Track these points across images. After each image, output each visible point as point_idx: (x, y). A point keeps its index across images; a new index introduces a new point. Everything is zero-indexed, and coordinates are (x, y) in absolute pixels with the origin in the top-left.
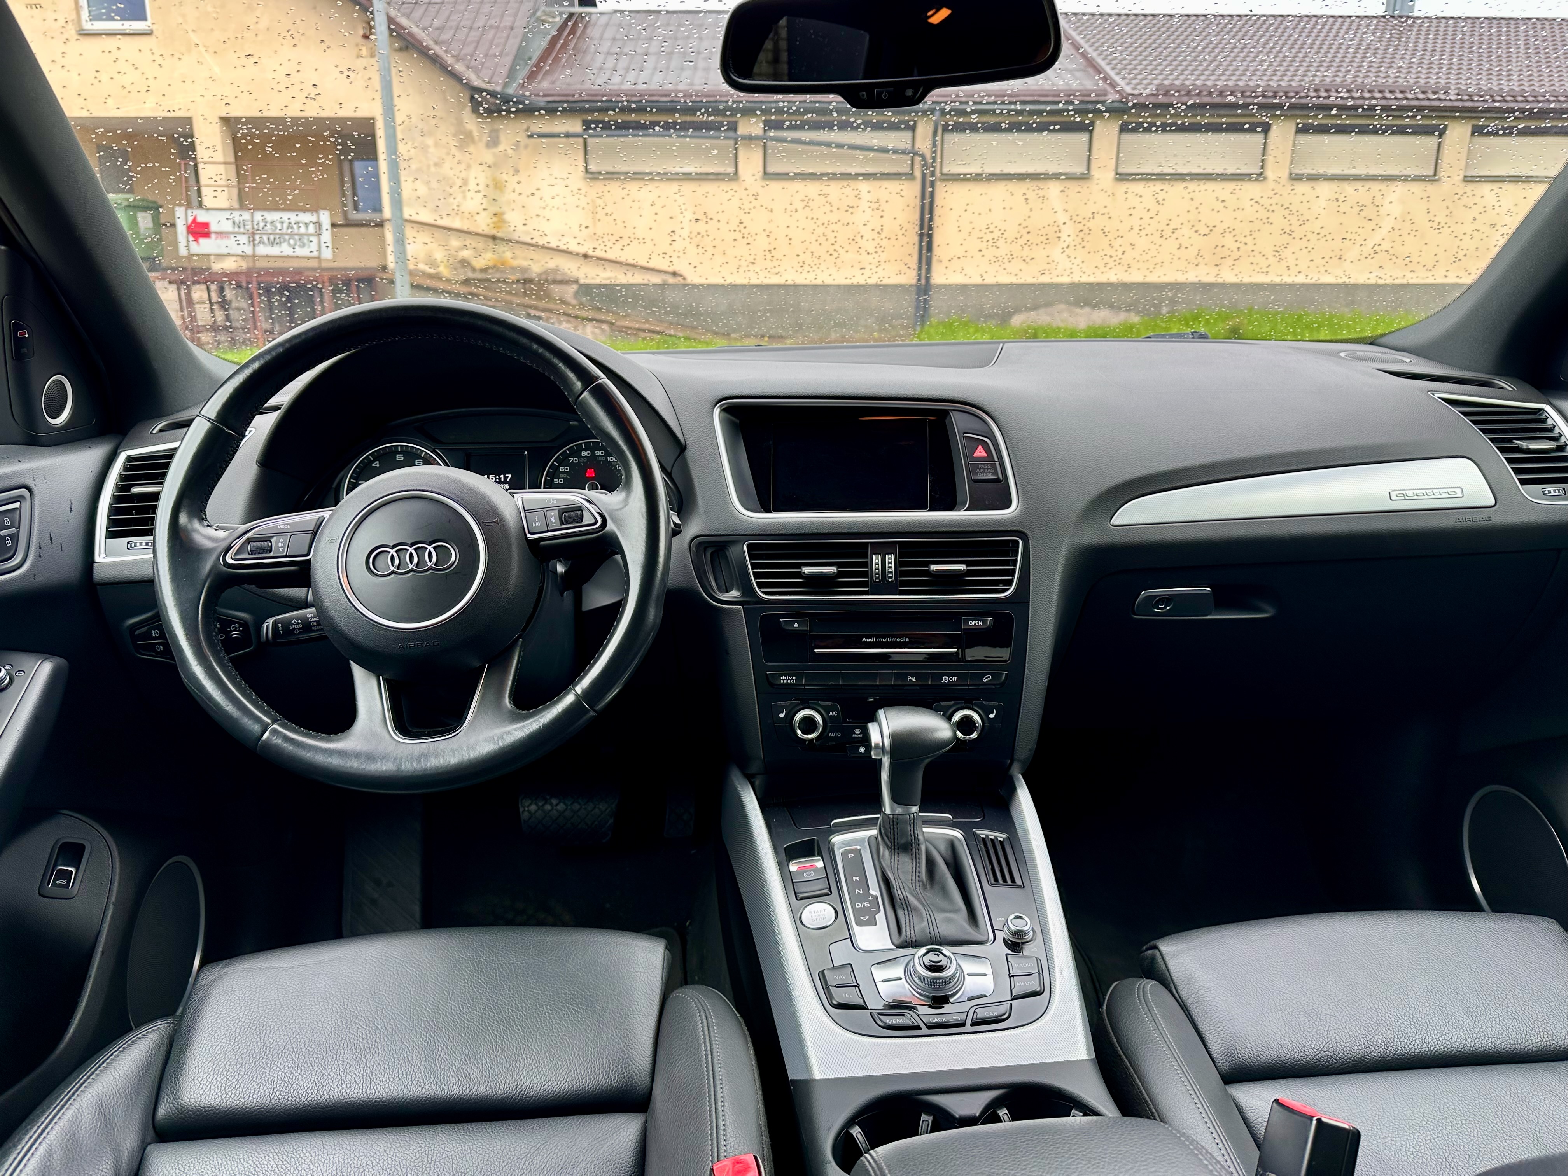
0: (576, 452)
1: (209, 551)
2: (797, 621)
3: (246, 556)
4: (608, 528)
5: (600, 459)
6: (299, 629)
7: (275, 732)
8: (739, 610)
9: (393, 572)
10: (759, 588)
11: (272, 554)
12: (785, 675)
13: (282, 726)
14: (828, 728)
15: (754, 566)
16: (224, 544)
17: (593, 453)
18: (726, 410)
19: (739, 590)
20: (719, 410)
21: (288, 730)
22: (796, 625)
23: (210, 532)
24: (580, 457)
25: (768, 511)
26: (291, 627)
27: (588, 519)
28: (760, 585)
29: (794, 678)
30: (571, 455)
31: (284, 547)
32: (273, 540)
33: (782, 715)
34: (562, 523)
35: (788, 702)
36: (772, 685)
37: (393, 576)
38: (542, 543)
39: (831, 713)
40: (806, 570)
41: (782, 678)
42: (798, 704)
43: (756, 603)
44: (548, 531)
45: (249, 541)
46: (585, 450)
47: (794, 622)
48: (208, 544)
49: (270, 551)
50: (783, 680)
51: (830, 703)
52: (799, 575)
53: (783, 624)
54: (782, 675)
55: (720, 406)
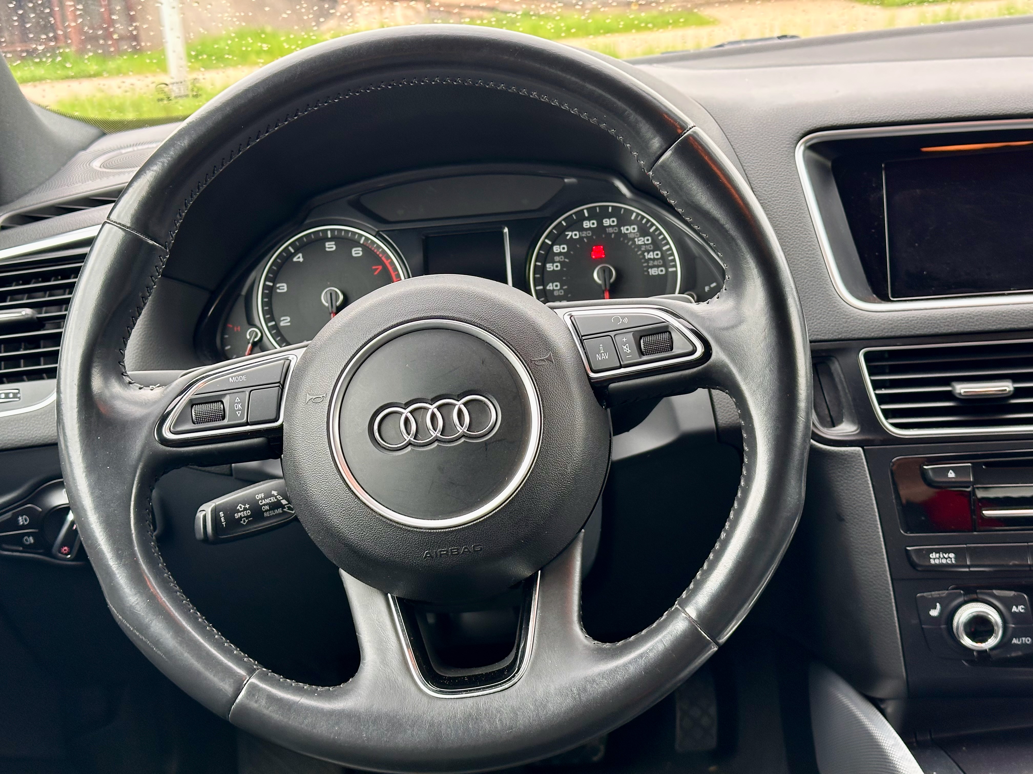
0: (575, 224)
1: (137, 422)
2: (953, 469)
3: (189, 426)
4: (714, 357)
5: (610, 230)
6: (247, 517)
7: (254, 689)
8: (857, 455)
9: (410, 444)
10: (887, 417)
11: (225, 422)
12: (937, 551)
13: (263, 678)
14: (1009, 632)
15: (876, 385)
16: (157, 411)
17: (600, 223)
18: (813, 148)
19: (853, 422)
20: (802, 148)
21: (272, 685)
22: (951, 474)
23: (135, 393)
24: (582, 229)
25: (884, 298)
26: (237, 516)
27: (680, 346)
28: (888, 414)
29: (952, 555)
30: (569, 228)
31: (243, 411)
32: (226, 400)
33: (934, 613)
34: (642, 353)
35: (944, 593)
36: (913, 565)
37: (409, 448)
38: (612, 385)
39: (1014, 609)
40: (961, 389)
41: (933, 555)
42: (960, 595)
43: (884, 443)
44: (621, 367)
45: (192, 403)
46: (589, 219)
47: (948, 469)
48: (136, 412)
49: (224, 418)
50: (935, 559)
51: (1012, 593)
52: (949, 396)
53: (931, 473)
54: (932, 551)
55: (806, 142)
